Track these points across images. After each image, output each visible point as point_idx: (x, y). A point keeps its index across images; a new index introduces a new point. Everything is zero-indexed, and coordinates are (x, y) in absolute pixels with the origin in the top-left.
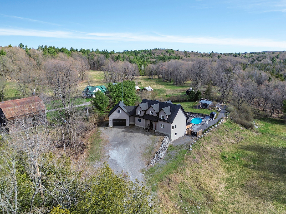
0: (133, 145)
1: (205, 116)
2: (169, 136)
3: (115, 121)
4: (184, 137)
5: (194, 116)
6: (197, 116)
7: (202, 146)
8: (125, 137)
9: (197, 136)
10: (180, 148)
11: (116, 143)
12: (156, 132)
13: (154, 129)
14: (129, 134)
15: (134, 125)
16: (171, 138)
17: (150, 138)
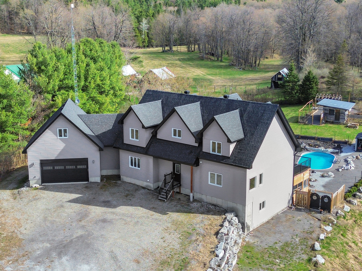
0: (112, 252)
1: (339, 146)
2: (240, 214)
3: (50, 168)
4: (290, 216)
5: (307, 147)
6: (315, 146)
7: (353, 245)
8: (83, 223)
9: (332, 210)
10: (281, 255)
11: (48, 245)
12: (195, 200)
13: (185, 190)
14: (96, 211)
15: (118, 177)
16: (248, 221)
17: (175, 223)
